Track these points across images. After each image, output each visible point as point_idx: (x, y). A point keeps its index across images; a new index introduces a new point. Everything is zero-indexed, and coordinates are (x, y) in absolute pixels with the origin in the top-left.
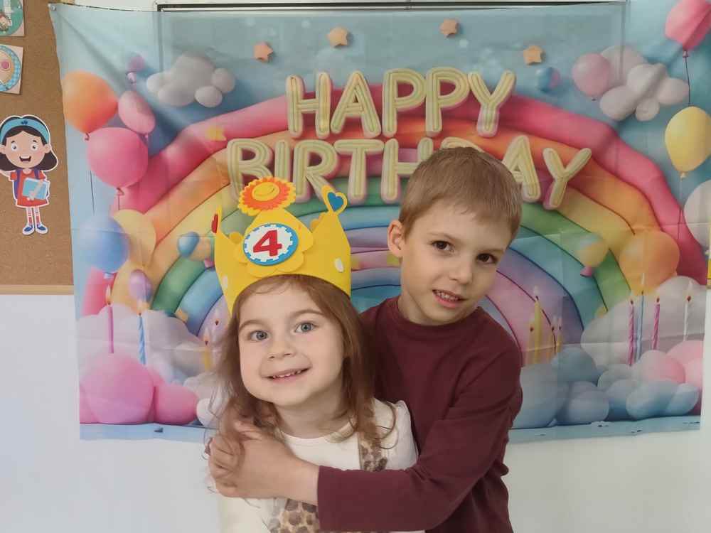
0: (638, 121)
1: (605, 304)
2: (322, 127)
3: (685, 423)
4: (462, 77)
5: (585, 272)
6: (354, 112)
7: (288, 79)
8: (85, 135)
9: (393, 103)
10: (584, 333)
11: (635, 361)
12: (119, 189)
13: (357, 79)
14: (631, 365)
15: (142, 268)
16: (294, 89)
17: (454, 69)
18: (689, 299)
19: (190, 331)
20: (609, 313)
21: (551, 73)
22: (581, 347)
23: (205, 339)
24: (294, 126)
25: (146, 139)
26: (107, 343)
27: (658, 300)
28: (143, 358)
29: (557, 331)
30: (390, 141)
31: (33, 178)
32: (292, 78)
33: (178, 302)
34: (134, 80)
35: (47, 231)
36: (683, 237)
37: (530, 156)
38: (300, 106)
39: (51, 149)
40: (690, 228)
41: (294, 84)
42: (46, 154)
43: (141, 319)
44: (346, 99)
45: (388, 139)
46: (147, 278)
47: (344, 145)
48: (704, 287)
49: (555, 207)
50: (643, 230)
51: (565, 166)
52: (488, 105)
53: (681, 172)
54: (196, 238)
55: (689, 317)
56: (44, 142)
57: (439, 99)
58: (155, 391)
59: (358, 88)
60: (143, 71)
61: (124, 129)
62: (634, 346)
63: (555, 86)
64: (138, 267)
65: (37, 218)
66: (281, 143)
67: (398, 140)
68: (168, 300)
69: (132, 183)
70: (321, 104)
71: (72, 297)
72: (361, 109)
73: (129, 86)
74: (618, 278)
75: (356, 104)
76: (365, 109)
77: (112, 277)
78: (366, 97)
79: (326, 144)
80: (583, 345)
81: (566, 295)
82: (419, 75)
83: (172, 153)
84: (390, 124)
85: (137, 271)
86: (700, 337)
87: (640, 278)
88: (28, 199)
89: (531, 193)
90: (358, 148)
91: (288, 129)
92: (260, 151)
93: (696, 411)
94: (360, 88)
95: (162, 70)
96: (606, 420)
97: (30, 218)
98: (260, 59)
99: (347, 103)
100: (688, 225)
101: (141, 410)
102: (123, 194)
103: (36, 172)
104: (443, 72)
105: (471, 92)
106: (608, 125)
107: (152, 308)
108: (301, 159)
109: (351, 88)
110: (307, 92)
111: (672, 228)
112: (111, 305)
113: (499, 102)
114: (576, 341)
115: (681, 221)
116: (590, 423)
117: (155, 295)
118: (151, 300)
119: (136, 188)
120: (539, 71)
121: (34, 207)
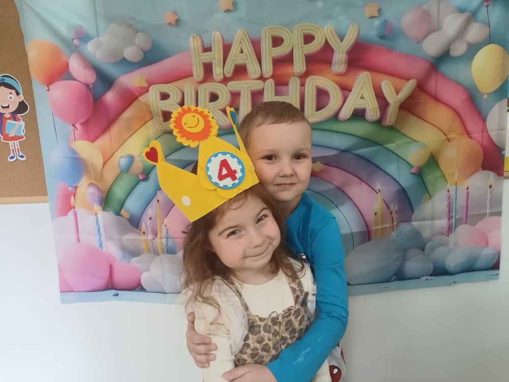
0: (451, 57)
1: (429, 193)
2: (218, 73)
3: (488, 275)
4: (319, 29)
5: (414, 170)
6: (240, 60)
7: (191, 39)
8: (46, 86)
9: (269, 52)
10: (414, 214)
11: (451, 232)
12: (74, 125)
13: (242, 36)
14: (448, 236)
15: (95, 182)
16: (196, 44)
17: (313, 24)
18: (490, 187)
19: (132, 225)
20: (432, 199)
21: (386, 23)
22: (412, 225)
23: (142, 231)
24: (197, 74)
25: (90, 88)
26: (74, 236)
27: (468, 189)
28: (101, 245)
29: (394, 214)
30: (268, 80)
31: (12, 120)
32: (194, 37)
33: (122, 205)
34: (78, 45)
35: (25, 158)
36: (485, 142)
37: (372, 87)
38: (200, 58)
39: (23, 99)
40: (490, 135)
41: (195, 41)
42: (20, 102)
43: (97, 218)
44: (234, 51)
45: (266, 79)
46: (98, 189)
47: (234, 85)
48: (502, 177)
49: (391, 124)
50: (455, 138)
51: (397, 93)
52: (339, 50)
53: (484, 94)
54: (131, 159)
55: (491, 200)
56: (18, 94)
57: (303, 48)
58: (111, 267)
59: (242, 41)
60: (84, 37)
61: (74, 81)
62: (451, 222)
63: (388, 33)
64: (91, 182)
65: (18, 149)
66: (188, 86)
67: (274, 79)
68: (115, 203)
69: (83, 120)
70: (216, 56)
71: (47, 205)
72: (246, 57)
73: (75, 50)
74: (438, 174)
75: (242, 54)
76: (249, 58)
77: (75, 189)
78: (249, 49)
79: (221, 85)
80: (413, 223)
81: (400, 188)
82: (287, 30)
83: (110, 97)
84: (268, 68)
85: (91, 184)
86: (499, 214)
87: (454, 174)
88: (10, 136)
89: (373, 115)
90: (245, 87)
91: (192, 76)
92: (174, 93)
93: (496, 266)
94: (245, 43)
95: (98, 35)
96: (431, 275)
97: (13, 150)
98: (170, 24)
99: (236, 54)
100: (489, 133)
101: (102, 282)
102: (77, 129)
103: (14, 115)
104: (305, 27)
105: (327, 42)
106: (428, 61)
107: (104, 210)
108: (204, 97)
109: (238, 43)
110: (205, 47)
111: (477, 135)
112: (76, 209)
113: (348, 47)
114: (408, 220)
115: (484, 130)
116: (420, 278)
117: (106, 201)
118: (103, 204)
119: (85, 124)
120: (377, 23)
121: (14, 141)
